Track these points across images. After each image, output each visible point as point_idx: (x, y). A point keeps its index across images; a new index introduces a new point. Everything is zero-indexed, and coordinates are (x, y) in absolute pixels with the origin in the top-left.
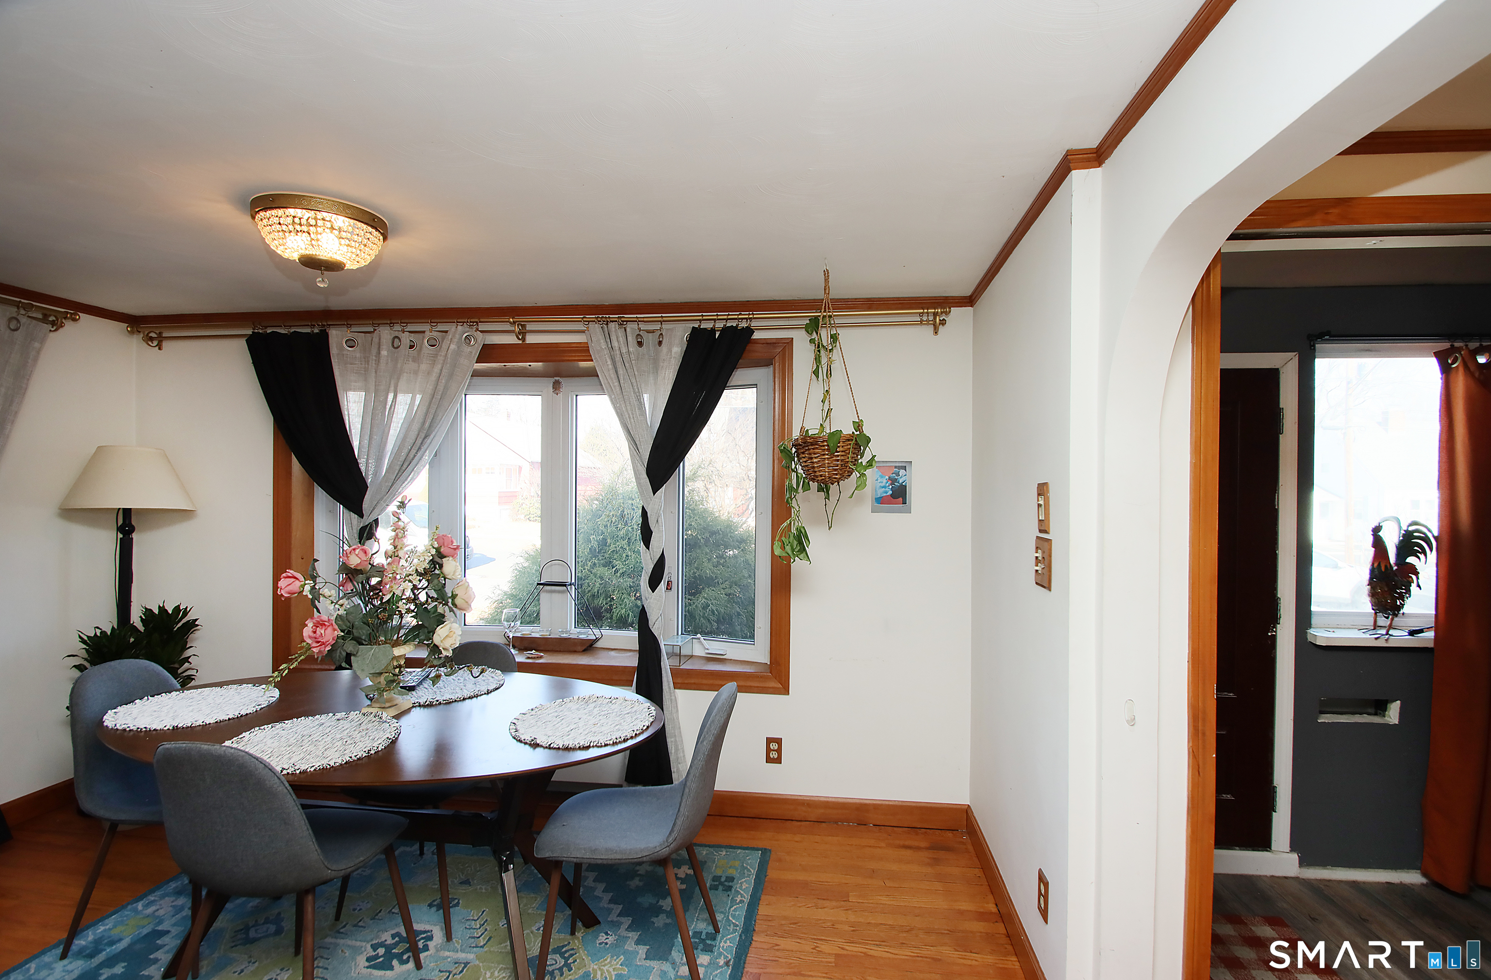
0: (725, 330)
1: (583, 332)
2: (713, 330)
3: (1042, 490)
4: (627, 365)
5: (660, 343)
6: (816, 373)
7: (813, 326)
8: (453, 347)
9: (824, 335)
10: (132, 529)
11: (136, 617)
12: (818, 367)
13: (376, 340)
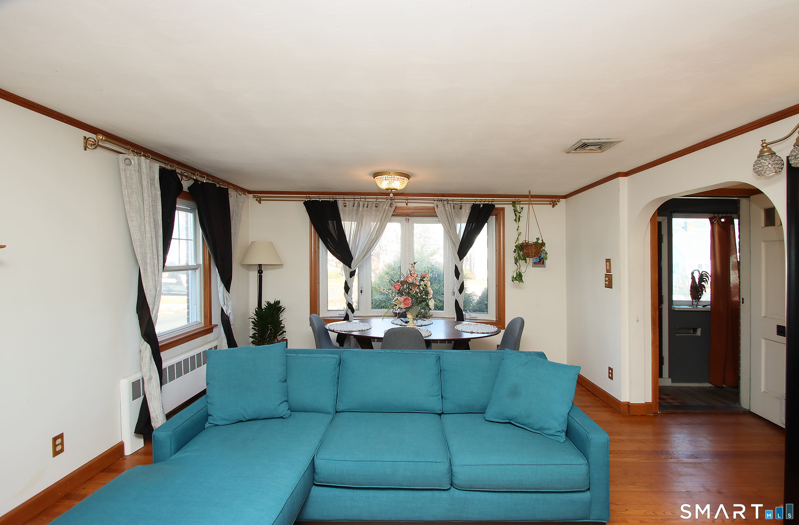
0: (484, 205)
1: (433, 203)
2: (480, 205)
3: (608, 261)
4: (451, 216)
5: (461, 208)
6: (515, 220)
7: (514, 204)
8: (387, 208)
9: (518, 207)
10: (262, 272)
11: (264, 305)
12: (516, 218)
13: (356, 204)
